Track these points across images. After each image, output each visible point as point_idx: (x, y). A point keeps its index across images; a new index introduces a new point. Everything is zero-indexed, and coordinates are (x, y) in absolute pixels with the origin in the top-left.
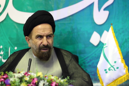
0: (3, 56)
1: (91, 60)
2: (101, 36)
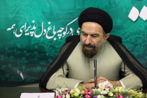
0: (35, 31)
1: (128, 36)
2: (140, 12)
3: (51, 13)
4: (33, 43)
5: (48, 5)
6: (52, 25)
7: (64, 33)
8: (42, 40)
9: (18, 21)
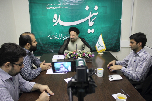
0: (57, 37)
2: (91, 31)
3: (62, 31)
4: (56, 41)
5: (61, 28)
6: (62, 35)
7: (67, 38)
8: (59, 40)
9: (51, 34)
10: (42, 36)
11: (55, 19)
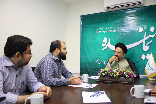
0: (105, 62)
1: (141, 66)
2: (146, 56)
4: (104, 66)
9: (100, 58)
10: (90, 60)
11: (104, 43)
